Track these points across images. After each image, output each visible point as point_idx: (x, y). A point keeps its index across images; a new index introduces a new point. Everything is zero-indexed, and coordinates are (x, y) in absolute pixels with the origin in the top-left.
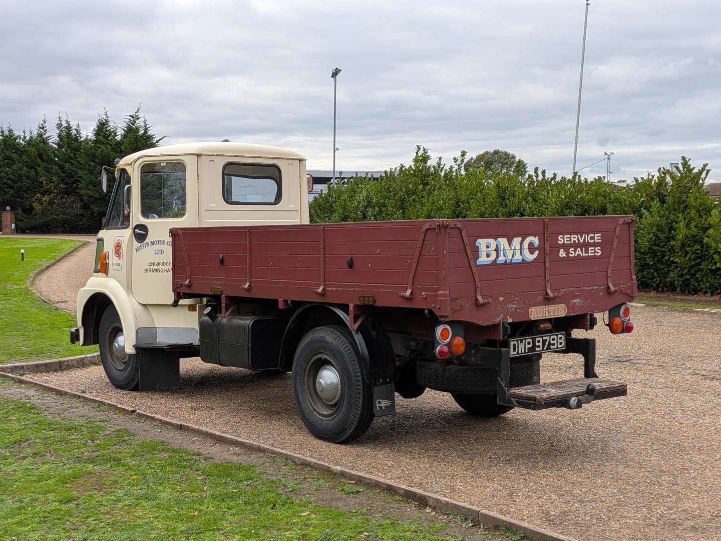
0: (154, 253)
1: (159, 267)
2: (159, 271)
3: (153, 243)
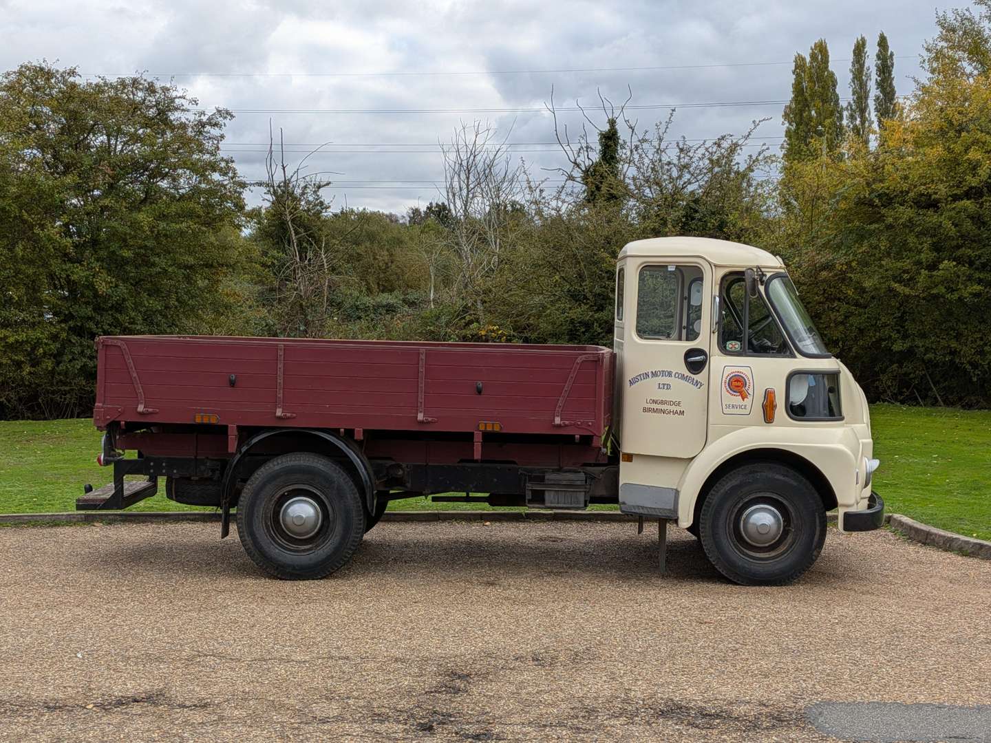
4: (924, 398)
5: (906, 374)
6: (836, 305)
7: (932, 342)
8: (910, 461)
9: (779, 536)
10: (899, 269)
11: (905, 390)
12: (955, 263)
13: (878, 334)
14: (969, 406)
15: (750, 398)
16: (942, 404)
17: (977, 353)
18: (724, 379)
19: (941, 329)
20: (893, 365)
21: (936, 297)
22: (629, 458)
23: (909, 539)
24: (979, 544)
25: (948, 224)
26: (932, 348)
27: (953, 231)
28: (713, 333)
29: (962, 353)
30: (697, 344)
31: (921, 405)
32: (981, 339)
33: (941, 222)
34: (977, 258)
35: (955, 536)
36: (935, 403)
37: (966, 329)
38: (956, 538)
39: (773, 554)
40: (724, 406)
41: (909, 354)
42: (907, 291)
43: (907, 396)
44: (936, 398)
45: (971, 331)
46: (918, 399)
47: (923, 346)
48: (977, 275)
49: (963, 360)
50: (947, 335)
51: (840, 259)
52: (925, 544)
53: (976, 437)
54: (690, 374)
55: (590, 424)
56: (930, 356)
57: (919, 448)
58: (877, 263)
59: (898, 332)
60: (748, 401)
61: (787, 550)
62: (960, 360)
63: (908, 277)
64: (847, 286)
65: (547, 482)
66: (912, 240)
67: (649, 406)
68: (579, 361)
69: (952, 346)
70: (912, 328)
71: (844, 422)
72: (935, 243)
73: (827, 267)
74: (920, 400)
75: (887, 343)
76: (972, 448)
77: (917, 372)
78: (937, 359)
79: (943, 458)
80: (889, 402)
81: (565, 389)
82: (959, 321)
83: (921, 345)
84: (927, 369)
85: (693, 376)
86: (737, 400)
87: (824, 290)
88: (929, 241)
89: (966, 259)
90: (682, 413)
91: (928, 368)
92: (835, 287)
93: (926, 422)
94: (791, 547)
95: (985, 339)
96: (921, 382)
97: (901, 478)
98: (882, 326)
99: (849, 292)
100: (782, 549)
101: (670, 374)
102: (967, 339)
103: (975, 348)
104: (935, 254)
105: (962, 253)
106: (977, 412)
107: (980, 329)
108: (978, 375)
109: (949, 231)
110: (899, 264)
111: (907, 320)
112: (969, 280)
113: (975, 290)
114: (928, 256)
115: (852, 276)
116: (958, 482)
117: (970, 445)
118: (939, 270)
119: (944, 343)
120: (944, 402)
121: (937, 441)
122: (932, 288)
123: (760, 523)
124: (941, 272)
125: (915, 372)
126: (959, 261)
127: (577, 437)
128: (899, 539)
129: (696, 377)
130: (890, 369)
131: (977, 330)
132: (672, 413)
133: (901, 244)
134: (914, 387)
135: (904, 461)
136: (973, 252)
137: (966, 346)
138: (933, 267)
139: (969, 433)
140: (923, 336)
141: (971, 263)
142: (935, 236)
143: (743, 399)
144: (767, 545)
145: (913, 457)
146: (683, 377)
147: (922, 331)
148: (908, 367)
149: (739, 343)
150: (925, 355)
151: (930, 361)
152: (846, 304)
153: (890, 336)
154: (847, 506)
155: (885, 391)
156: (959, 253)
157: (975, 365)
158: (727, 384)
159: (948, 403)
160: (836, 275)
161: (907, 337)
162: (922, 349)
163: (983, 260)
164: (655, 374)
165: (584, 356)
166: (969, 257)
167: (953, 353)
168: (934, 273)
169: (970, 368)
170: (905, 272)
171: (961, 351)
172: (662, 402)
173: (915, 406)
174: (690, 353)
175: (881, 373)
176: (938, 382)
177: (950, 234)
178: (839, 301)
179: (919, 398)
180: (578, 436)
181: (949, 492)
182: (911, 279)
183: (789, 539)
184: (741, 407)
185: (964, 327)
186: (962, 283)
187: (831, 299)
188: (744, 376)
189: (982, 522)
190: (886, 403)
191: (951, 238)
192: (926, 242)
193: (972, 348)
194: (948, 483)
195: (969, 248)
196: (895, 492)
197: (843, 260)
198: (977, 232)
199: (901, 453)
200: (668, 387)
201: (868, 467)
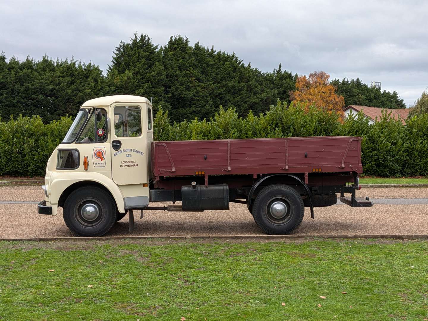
0: (126, 156)
1: (129, 164)
2: (129, 166)
3: (125, 151)
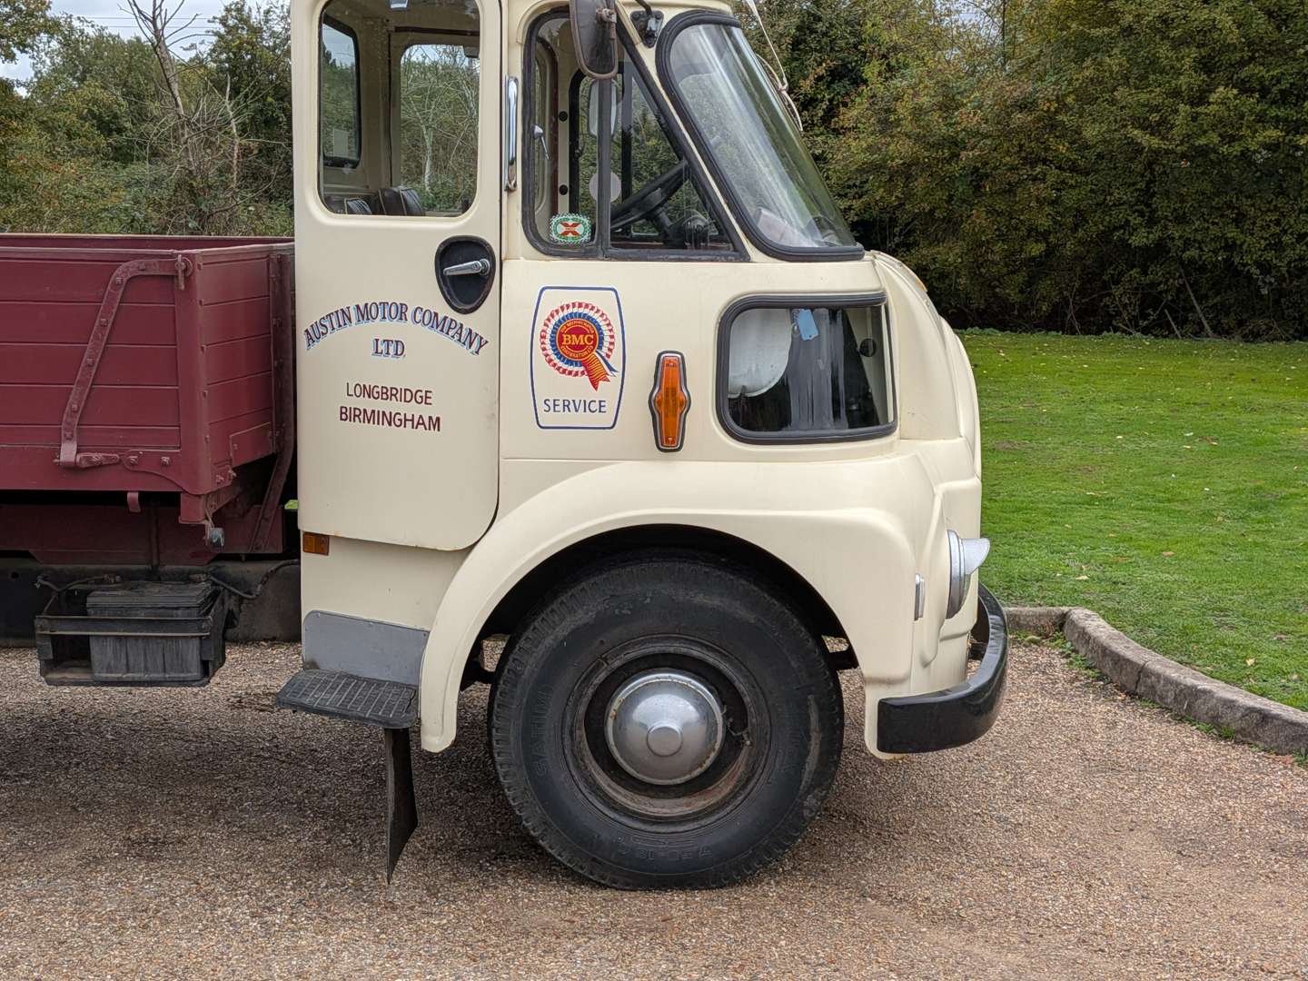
4: (1182, 323)
5: (1153, 285)
6: (1038, 170)
7: (1196, 230)
8: (1144, 445)
9: (713, 755)
10: (1144, 106)
11: (1150, 311)
12: (1235, 91)
13: (1107, 218)
14: (1253, 337)
15: (615, 379)
16: (1210, 332)
17: (1269, 247)
18: (539, 327)
19: (1212, 207)
20: (1132, 269)
21: (1203, 152)
22: (321, 543)
23: (1098, 679)
24: (1259, 711)
25: (1227, 21)
26: (1195, 241)
27: (1234, 37)
28: (509, 190)
29: (1245, 247)
30: (466, 225)
31: (1177, 338)
32: (1278, 223)
33: (1214, 20)
34: (1274, 82)
35: (1204, 684)
36: (1198, 333)
37: (1253, 205)
38: (1204, 692)
39: (699, 803)
40: (541, 407)
41: (1158, 251)
42: (1155, 142)
43: (1154, 320)
44: (1200, 323)
45: (1260, 209)
46: (1171, 325)
47: (1180, 237)
48: (1273, 112)
49: (1247, 259)
50: (1222, 216)
51: (1046, 91)
52: (1132, 695)
53: (1263, 393)
54: (452, 314)
55: (166, 459)
56: (1192, 253)
57: (1162, 418)
58: (1107, 96)
59: (1142, 214)
60: (608, 389)
61: (733, 795)
62: (1242, 259)
63: (1157, 119)
64: (1057, 137)
65: (92, 614)
66: (1164, 51)
67: (352, 403)
68: (120, 275)
69: (1229, 235)
70: (1163, 206)
71: (894, 437)
72: (1204, 57)
73: (1025, 105)
74: (1175, 327)
75: (1123, 234)
76: (1256, 417)
77: (1171, 281)
78: (1204, 258)
79: (1203, 439)
80: (1124, 331)
81: (87, 359)
82: (1241, 192)
83: (1177, 235)
84: (1186, 276)
85: (459, 318)
86: (578, 386)
87: (1021, 146)
88: (1194, 53)
89: (1256, 85)
90: (436, 423)
91: (1188, 274)
92: (1038, 140)
93: (1179, 367)
94: (744, 787)
95: (1284, 222)
96: (1178, 297)
97: (1120, 485)
98: (1114, 205)
99: (1061, 147)
100: (724, 788)
101: (401, 312)
102: (1254, 223)
103: (1266, 239)
104: (1204, 77)
105: (1249, 73)
106: (1266, 347)
107: (1276, 206)
108: (1271, 283)
109: (1228, 35)
110: (1143, 97)
111: (1155, 193)
112: (1259, 121)
113: (1270, 137)
114: (1192, 81)
115: (1065, 119)
116: (1227, 493)
117: (1253, 410)
118: (1209, 104)
119: (1214, 231)
120: (1214, 329)
121: (1195, 404)
122: (1199, 136)
123: (657, 725)
124: (1213, 108)
125: (1167, 280)
126: (1245, 88)
127: (133, 496)
128: (1076, 679)
129: (469, 321)
130: (1126, 278)
131: (1272, 208)
132: (409, 424)
133: (1148, 62)
134: (1167, 307)
135: (1132, 446)
136: (1268, 71)
137: (1252, 234)
138: (1200, 98)
139: (1253, 386)
140: (1181, 219)
141: (1264, 92)
142: (1204, 45)
143: (595, 385)
144: (678, 781)
145: (1150, 438)
146: (435, 322)
147: (1181, 212)
148: (1157, 272)
149: (586, 221)
150: (1183, 252)
151: (1192, 261)
152: (1056, 168)
153: (1128, 221)
154: (890, 682)
155: (1119, 314)
156: (1244, 73)
157: (1265, 268)
158: (547, 341)
159: (1221, 331)
160: (1040, 119)
161: (1156, 224)
162: (1179, 243)
163: (1284, 85)
164: (365, 313)
165: (135, 263)
166: (1261, 80)
167: (1231, 247)
168: (1201, 109)
169: (1258, 272)
170: (1156, 109)
171: (1242, 244)
172: (388, 393)
173: (1166, 337)
174: (452, 250)
175: (1114, 284)
176: (1206, 297)
177: (1228, 41)
178: (1044, 164)
179: (1173, 324)
180: (136, 495)
181: (1208, 515)
182: (1163, 122)
183: (740, 766)
184: (587, 406)
185: (1249, 202)
186: (1248, 127)
187: (1031, 161)
188: (596, 316)
189: (1267, 618)
190: (1118, 334)
191: (1232, 48)
192: (1188, 57)
193: (1262, 238)
194: (1207, 496)
195: (1263, 64)
196: (1104, 517)
197: (1050, 92)
198: (1276, 35)
199: (1130, 429)
200: (398, 348)
201: (955, 565)
